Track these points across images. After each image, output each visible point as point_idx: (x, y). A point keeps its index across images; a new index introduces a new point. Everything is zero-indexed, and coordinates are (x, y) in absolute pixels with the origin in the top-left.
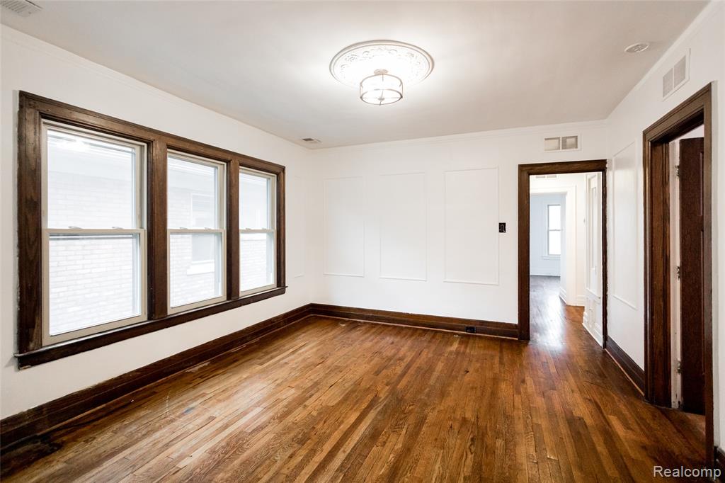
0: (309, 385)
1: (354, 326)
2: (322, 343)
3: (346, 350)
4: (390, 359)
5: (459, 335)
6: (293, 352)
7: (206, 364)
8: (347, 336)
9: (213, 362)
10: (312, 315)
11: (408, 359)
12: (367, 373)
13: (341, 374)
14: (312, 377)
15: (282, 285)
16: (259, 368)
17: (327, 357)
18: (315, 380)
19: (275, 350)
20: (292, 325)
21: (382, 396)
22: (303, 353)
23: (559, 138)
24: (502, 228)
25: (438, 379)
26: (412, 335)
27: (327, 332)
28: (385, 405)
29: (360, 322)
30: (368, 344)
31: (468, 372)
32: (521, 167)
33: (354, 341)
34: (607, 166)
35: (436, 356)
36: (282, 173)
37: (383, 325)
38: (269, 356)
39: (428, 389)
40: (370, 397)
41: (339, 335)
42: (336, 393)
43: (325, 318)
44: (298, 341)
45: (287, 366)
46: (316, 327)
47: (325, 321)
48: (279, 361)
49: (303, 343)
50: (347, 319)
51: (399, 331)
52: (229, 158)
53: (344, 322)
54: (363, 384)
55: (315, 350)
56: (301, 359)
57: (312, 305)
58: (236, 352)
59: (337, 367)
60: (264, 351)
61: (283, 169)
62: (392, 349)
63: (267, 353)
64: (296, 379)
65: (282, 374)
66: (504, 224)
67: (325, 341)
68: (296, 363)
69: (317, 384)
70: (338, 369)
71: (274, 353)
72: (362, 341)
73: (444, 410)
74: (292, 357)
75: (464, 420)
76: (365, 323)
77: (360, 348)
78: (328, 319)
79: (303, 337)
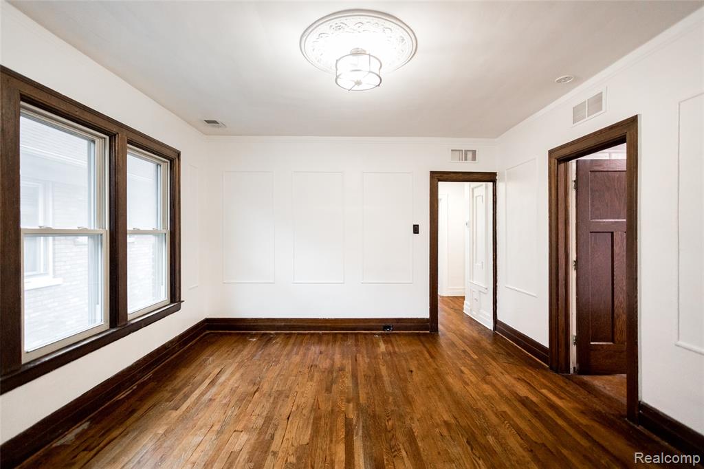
0: (260, 422)
1: (266, 340)
2: (241, 365)
3: (277, 369)
4: (331, 372)
5: (378, 334)
6: (213, 383)
7: (85, 426)
8: (266, 352)
9: (94, 421)
10: (208, 332)
11: (349, 368)
12: (318, 392)
13: (290, 401)
14: (257, 412)
15: (178, 300)
16: (175, 414)
17: (260, 382)
18: (264, 414)
19: (185, 385)
20: (189, 348)
21: (352, 415)
22: (225, 382)
23: (462, 151)
24: (416, 229)
25: (391, 384)
26: (335, 342)
27: (240, 351)
28: (363, 427)
29: (271, 334)
30: (296, 359)
31: (412, 371)
32: (432, 173)
33: (278, 357)
34: (497, 178)
35: (373, 361)
36: (177, 159)
37: (298, 334)
38: (181, 394)
39: (391, 398)
40: (340, 422)
41: (256, 351)
42: (301, 425)
43: (226, 334)
44: (209, 368)
45: (214, 403)
46: (221, 346)
47: (228, 337)
48: (199, 398)
49: (218, 370)
50: (254, 332)
51: (320, 339)
52: (114, 129)
53: (253, 336)
54: (323, 407)
55: (238, 375)
56: (227, 390)
57: (207, 320)
58: (128, 397)
59: (280, 393)
60: (169, 388)
61: (179, 154)
62: (326, 360)
63: (175, 392)
64: (237, 419)
65: (214, 415)
66: (418, 226)
67: (243, 361)
68: (225, 397)
69: (268, 419)
70: (281, 396)
71: (186, 390)
72: (288, 355)
73: (422, 417)
74: (214, 390)
75: (447, 424)
76: (276, 334)
77: (290, 364)
78: (230, 334)
79: (213, 361)
